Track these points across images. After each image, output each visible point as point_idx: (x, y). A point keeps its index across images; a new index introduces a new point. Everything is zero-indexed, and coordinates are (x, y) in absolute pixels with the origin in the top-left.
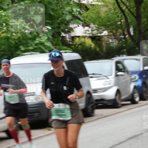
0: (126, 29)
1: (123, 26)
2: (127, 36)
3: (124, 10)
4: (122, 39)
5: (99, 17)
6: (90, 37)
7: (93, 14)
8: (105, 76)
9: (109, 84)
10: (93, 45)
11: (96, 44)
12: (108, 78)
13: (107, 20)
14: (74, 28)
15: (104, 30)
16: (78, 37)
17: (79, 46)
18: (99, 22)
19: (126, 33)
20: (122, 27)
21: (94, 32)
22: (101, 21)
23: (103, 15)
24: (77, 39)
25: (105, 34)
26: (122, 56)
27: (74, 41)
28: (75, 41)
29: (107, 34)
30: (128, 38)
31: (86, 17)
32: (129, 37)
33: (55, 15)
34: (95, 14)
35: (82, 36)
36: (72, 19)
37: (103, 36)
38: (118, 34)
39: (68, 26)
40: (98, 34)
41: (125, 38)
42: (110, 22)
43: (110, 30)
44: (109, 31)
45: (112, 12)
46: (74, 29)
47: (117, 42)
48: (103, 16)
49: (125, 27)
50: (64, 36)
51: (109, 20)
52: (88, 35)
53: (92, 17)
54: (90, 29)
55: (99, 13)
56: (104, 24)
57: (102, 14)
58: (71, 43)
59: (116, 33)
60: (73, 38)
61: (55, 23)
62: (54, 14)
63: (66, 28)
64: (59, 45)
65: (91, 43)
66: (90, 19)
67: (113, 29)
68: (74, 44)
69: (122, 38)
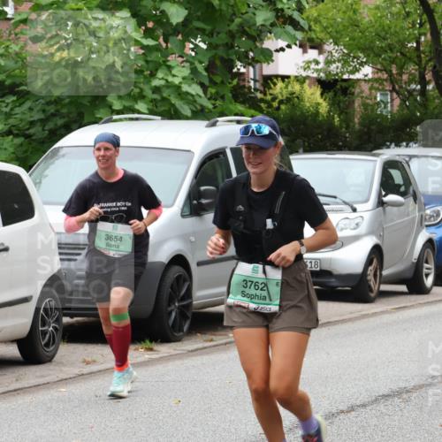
0: (431, 63)
1: (423, 56)
2: (430, 87)
3: (432, 7)
4: (415, 93)
5: (355, 24)
6: (319, 81)
7: (339, 11)
8: (345, 203)
9: (355, 229)
10: (324, 107)
11: (334, 103)
12: (354, 210)
13: (377, 35)
14: (277, 51)
15: (362, 64)
16: (284, 78)
17: (283, 107)
18: (352, 39)
19: (429, 76)
20: (419, 57)
21: (333, 67)
22: (358, 34)
23: (366, 16)
24: (280, 84)
25: (366, 76)
26: (407, 146)
27: (270, 88)
28: (271, 91)
29: (370, 76)
30: (431, 93)
31: (317, 21)
32: (437, 91)
33: (224, 8)
34: (344, 12)
35: (296, 77)
36: (273, 25)
37: (358, 80)
38: (405, 77)
39: (258, 44)
40: (343, 73)
41: (423, 92)
42: (384, 39)
43: (381, 64)
44: (379, 67)
45: (394, 9)
46: (275, 54)
47: (397, 102)
48: (367, 19)
49: (427, 59)
50: (243, 74)
51: (383, 34)
52: (315, 75)
53: (332, 22)
54: (321, 59)
55: (355, 12)
56: (366, 46)
57: (364, 15)
58: (259, 95)
59: (401, 74)
60: (268, 80)
61: (219, 33)
62: (220, 5)
63: (252, 50)
64: (223, 97)
65: (321, 101)
66: (326, 28)
67: (393, 61)
68: (269, 98)
69: (414, 90)
